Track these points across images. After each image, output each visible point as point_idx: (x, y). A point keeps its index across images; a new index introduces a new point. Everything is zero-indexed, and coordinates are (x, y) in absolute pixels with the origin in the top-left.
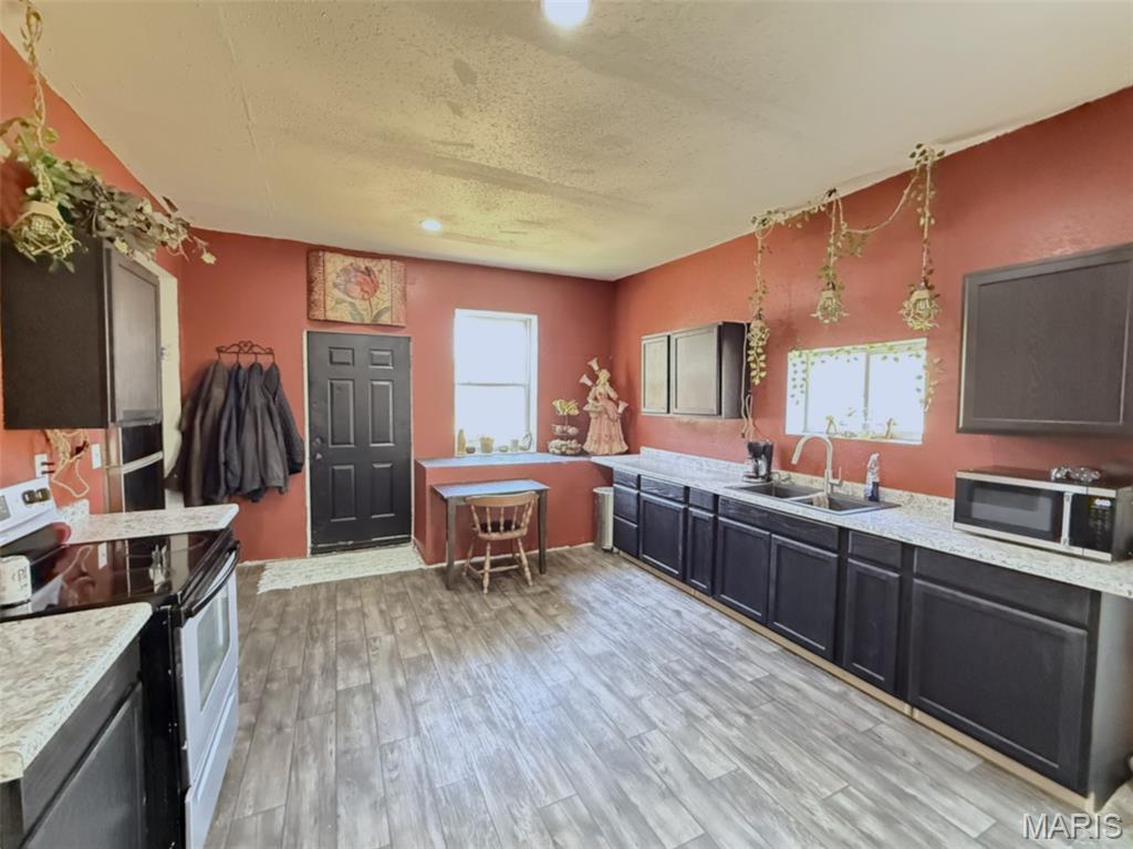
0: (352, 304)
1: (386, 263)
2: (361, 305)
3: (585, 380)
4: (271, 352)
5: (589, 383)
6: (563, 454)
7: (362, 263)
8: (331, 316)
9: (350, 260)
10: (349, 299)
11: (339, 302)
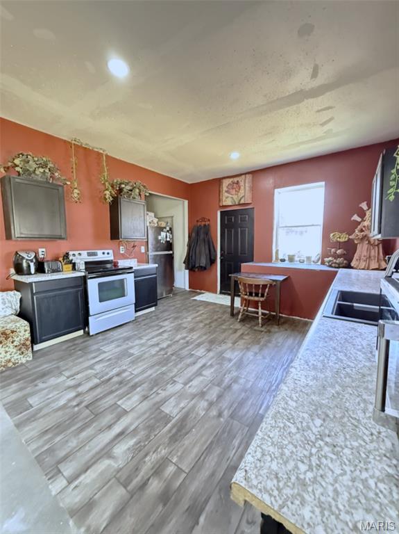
0: (232, 198)
1: (243, 176)
2: (235, 197)
3: (356, 218)
4: (209, 220)
5: (359, 219)
6: (330, 266)
7: (235, 180)
8: (224, 204)
9: (231, 180)
10: (231, 196)
11: (227, 198)
